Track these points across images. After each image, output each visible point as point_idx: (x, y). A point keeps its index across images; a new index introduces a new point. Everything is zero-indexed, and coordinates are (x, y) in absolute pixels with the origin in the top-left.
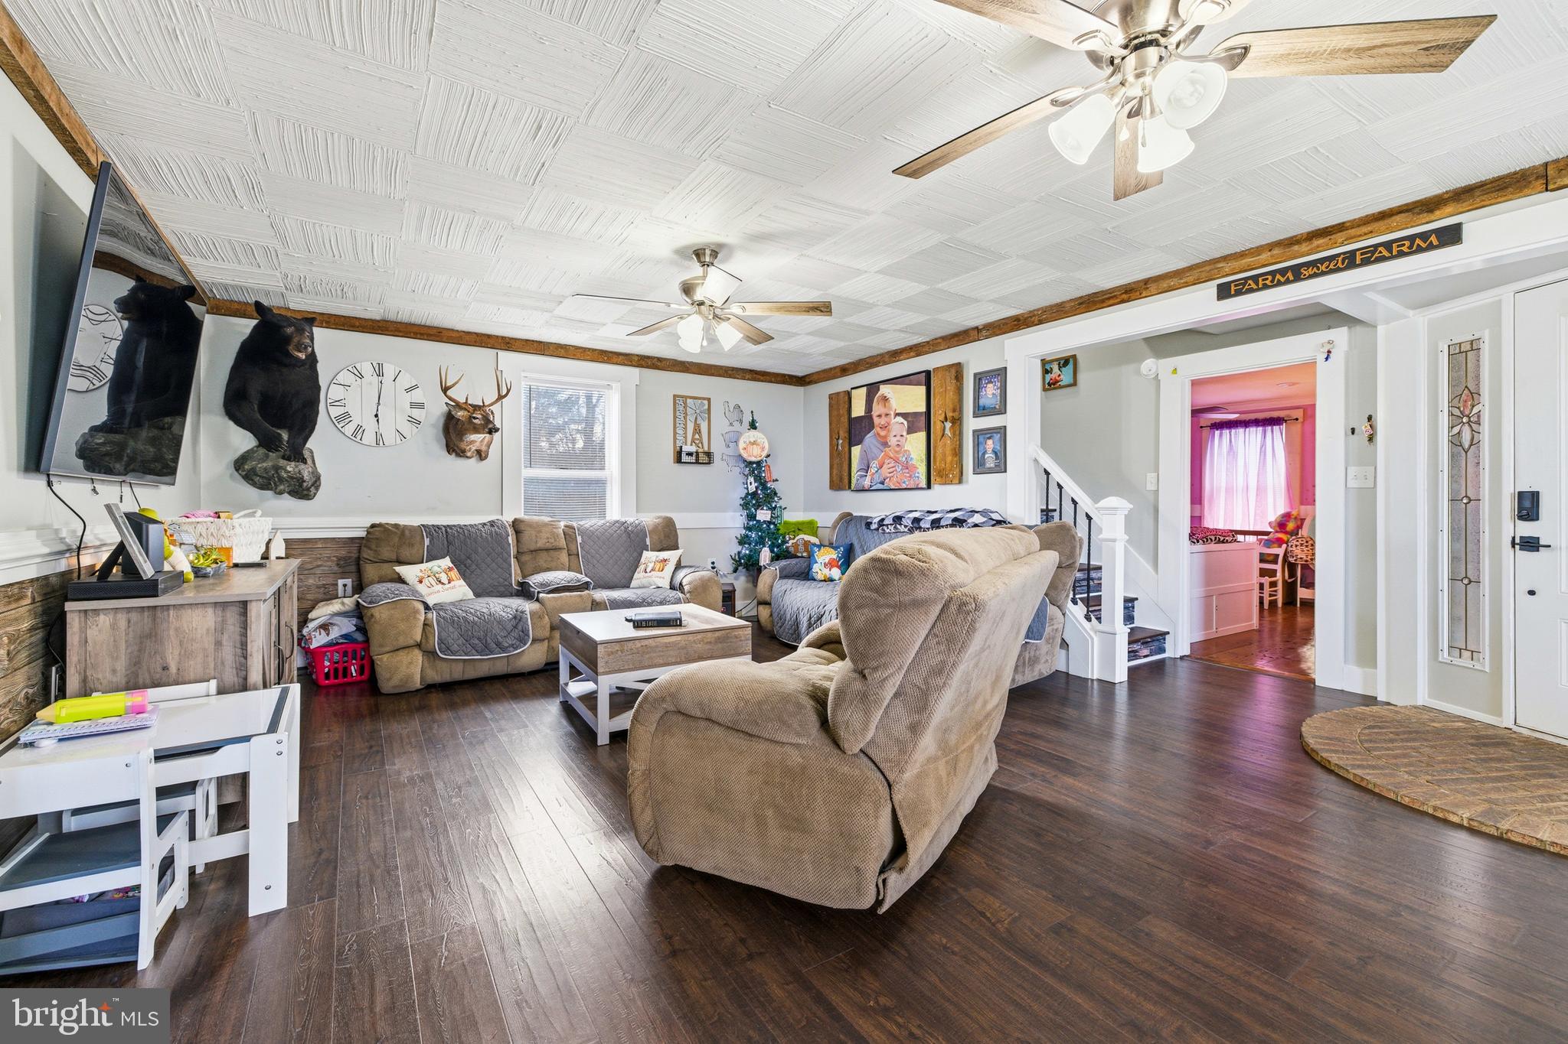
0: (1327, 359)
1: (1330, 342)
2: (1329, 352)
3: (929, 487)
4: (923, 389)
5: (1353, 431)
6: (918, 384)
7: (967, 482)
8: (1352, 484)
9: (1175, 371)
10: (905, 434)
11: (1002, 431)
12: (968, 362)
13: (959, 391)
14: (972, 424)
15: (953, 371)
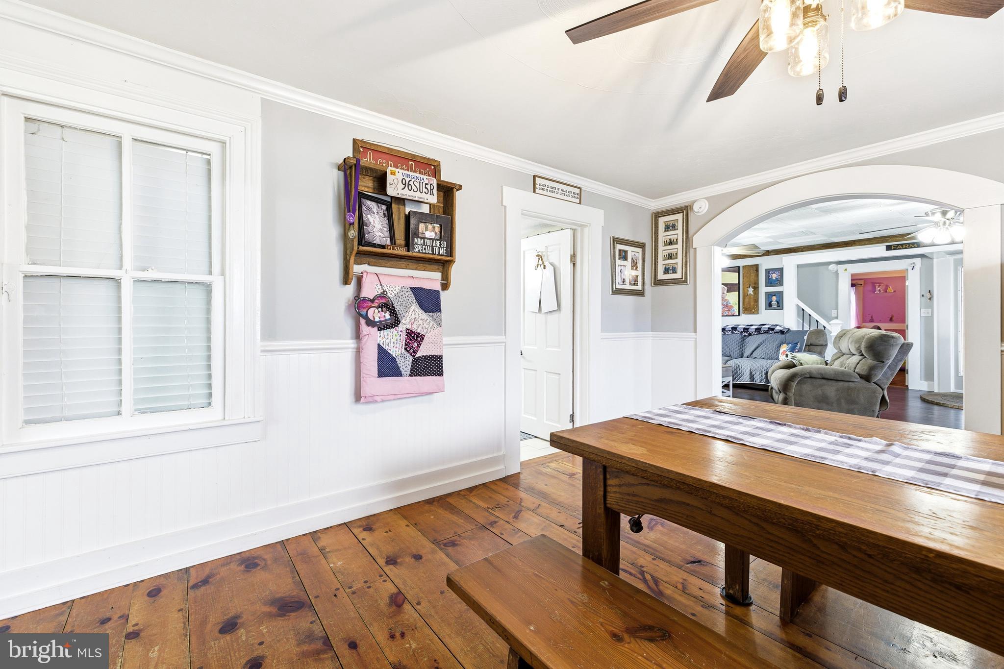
0: (912, 269)
1: (914, 263)
2: (914, 267)
3: (739, 315)
4: (737, 274)
5: (923, 295)
6: (735, 272)
7: (761, 313)
8: (923, 315)
9: (846, 270)
10: (725, 292)
11: (781, 293)
12: (761, 264)
13: (757, 275)
14: (763, 289)
15: (755, 269)
